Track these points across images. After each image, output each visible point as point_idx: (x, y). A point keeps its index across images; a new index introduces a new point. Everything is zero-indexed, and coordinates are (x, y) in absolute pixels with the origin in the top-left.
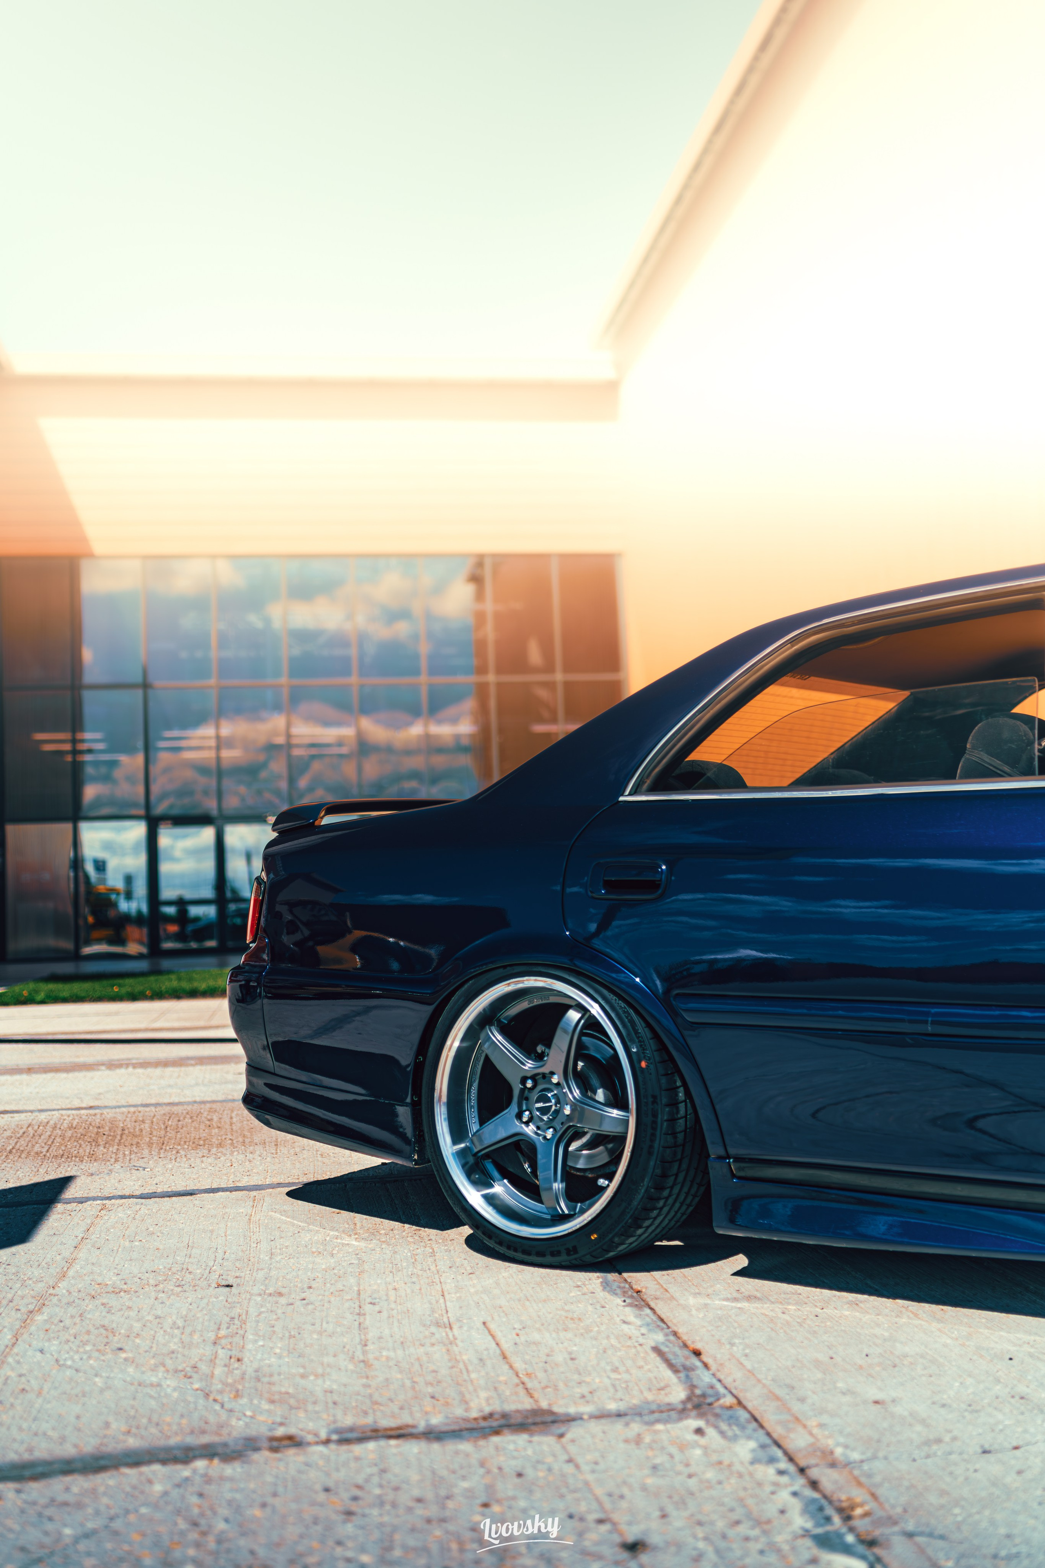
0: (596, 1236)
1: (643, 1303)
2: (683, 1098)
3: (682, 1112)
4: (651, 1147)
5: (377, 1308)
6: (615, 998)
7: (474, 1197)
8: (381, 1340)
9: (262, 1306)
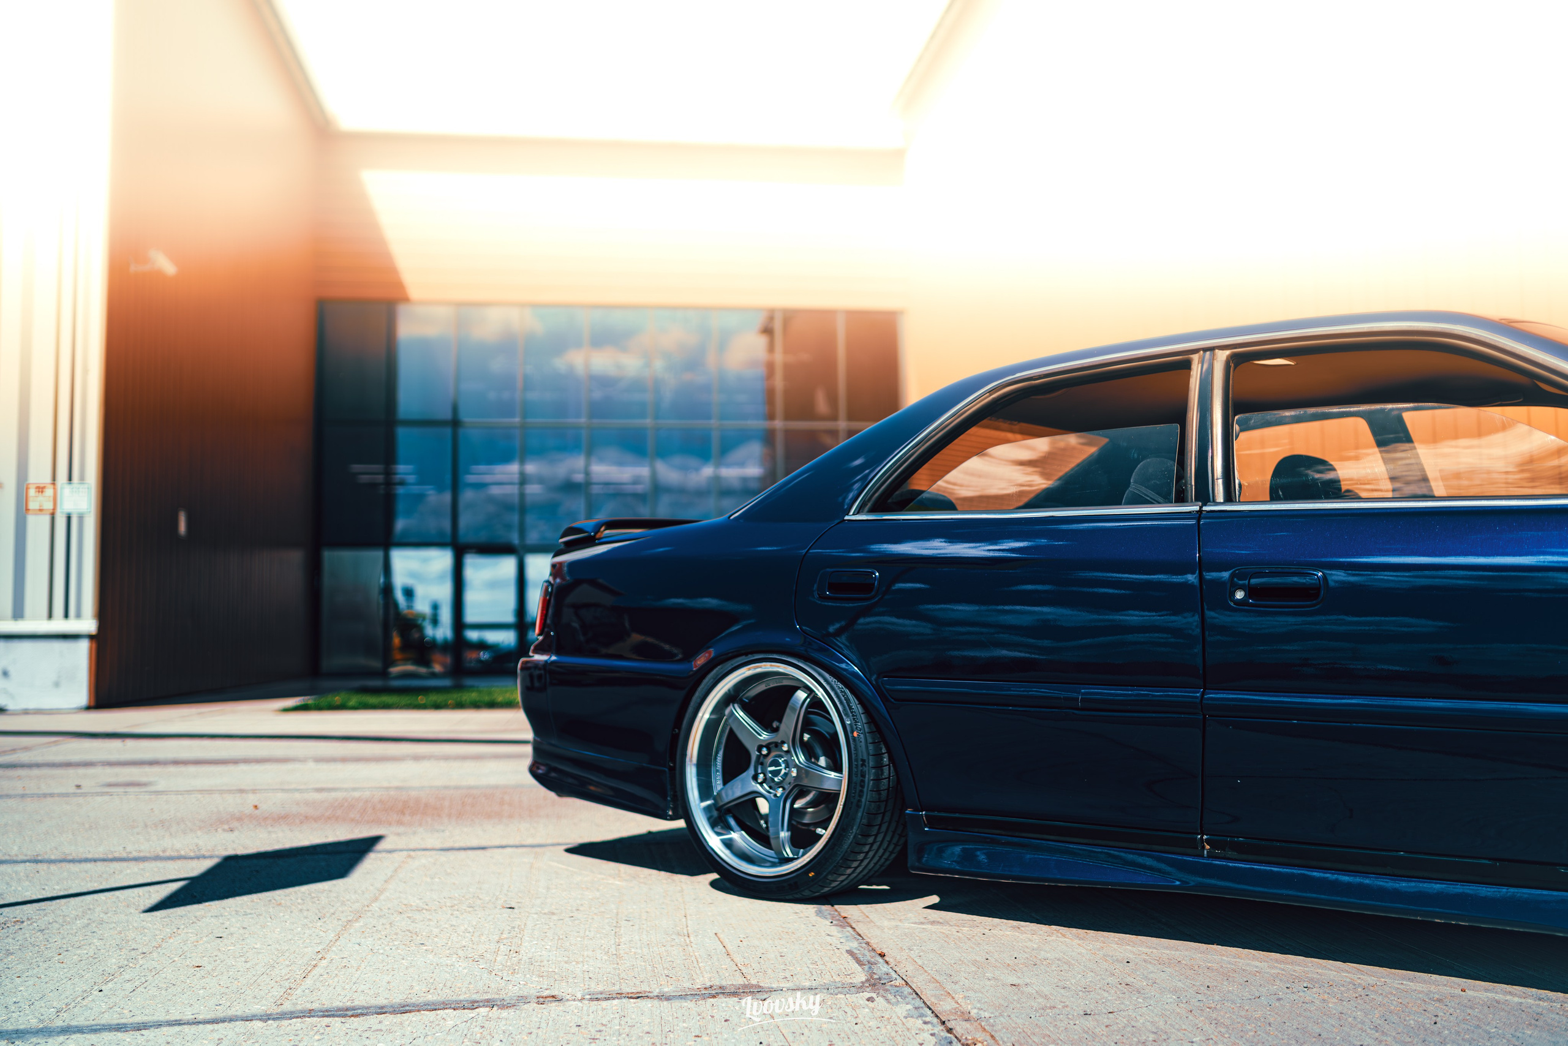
0: (810, 875)
1: (846, 924)
2: (887, 763)
3: (886, 774)
4: (859, 801)
5: (631, 923)
6: (834, 680)
7: (714, 841)
8: (632, 942)
9: (538, 921)
